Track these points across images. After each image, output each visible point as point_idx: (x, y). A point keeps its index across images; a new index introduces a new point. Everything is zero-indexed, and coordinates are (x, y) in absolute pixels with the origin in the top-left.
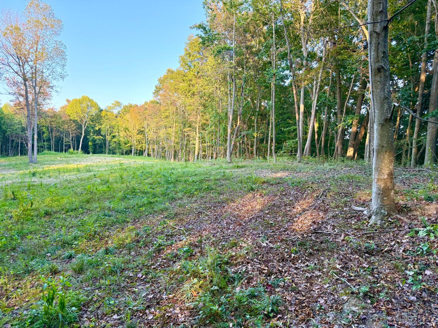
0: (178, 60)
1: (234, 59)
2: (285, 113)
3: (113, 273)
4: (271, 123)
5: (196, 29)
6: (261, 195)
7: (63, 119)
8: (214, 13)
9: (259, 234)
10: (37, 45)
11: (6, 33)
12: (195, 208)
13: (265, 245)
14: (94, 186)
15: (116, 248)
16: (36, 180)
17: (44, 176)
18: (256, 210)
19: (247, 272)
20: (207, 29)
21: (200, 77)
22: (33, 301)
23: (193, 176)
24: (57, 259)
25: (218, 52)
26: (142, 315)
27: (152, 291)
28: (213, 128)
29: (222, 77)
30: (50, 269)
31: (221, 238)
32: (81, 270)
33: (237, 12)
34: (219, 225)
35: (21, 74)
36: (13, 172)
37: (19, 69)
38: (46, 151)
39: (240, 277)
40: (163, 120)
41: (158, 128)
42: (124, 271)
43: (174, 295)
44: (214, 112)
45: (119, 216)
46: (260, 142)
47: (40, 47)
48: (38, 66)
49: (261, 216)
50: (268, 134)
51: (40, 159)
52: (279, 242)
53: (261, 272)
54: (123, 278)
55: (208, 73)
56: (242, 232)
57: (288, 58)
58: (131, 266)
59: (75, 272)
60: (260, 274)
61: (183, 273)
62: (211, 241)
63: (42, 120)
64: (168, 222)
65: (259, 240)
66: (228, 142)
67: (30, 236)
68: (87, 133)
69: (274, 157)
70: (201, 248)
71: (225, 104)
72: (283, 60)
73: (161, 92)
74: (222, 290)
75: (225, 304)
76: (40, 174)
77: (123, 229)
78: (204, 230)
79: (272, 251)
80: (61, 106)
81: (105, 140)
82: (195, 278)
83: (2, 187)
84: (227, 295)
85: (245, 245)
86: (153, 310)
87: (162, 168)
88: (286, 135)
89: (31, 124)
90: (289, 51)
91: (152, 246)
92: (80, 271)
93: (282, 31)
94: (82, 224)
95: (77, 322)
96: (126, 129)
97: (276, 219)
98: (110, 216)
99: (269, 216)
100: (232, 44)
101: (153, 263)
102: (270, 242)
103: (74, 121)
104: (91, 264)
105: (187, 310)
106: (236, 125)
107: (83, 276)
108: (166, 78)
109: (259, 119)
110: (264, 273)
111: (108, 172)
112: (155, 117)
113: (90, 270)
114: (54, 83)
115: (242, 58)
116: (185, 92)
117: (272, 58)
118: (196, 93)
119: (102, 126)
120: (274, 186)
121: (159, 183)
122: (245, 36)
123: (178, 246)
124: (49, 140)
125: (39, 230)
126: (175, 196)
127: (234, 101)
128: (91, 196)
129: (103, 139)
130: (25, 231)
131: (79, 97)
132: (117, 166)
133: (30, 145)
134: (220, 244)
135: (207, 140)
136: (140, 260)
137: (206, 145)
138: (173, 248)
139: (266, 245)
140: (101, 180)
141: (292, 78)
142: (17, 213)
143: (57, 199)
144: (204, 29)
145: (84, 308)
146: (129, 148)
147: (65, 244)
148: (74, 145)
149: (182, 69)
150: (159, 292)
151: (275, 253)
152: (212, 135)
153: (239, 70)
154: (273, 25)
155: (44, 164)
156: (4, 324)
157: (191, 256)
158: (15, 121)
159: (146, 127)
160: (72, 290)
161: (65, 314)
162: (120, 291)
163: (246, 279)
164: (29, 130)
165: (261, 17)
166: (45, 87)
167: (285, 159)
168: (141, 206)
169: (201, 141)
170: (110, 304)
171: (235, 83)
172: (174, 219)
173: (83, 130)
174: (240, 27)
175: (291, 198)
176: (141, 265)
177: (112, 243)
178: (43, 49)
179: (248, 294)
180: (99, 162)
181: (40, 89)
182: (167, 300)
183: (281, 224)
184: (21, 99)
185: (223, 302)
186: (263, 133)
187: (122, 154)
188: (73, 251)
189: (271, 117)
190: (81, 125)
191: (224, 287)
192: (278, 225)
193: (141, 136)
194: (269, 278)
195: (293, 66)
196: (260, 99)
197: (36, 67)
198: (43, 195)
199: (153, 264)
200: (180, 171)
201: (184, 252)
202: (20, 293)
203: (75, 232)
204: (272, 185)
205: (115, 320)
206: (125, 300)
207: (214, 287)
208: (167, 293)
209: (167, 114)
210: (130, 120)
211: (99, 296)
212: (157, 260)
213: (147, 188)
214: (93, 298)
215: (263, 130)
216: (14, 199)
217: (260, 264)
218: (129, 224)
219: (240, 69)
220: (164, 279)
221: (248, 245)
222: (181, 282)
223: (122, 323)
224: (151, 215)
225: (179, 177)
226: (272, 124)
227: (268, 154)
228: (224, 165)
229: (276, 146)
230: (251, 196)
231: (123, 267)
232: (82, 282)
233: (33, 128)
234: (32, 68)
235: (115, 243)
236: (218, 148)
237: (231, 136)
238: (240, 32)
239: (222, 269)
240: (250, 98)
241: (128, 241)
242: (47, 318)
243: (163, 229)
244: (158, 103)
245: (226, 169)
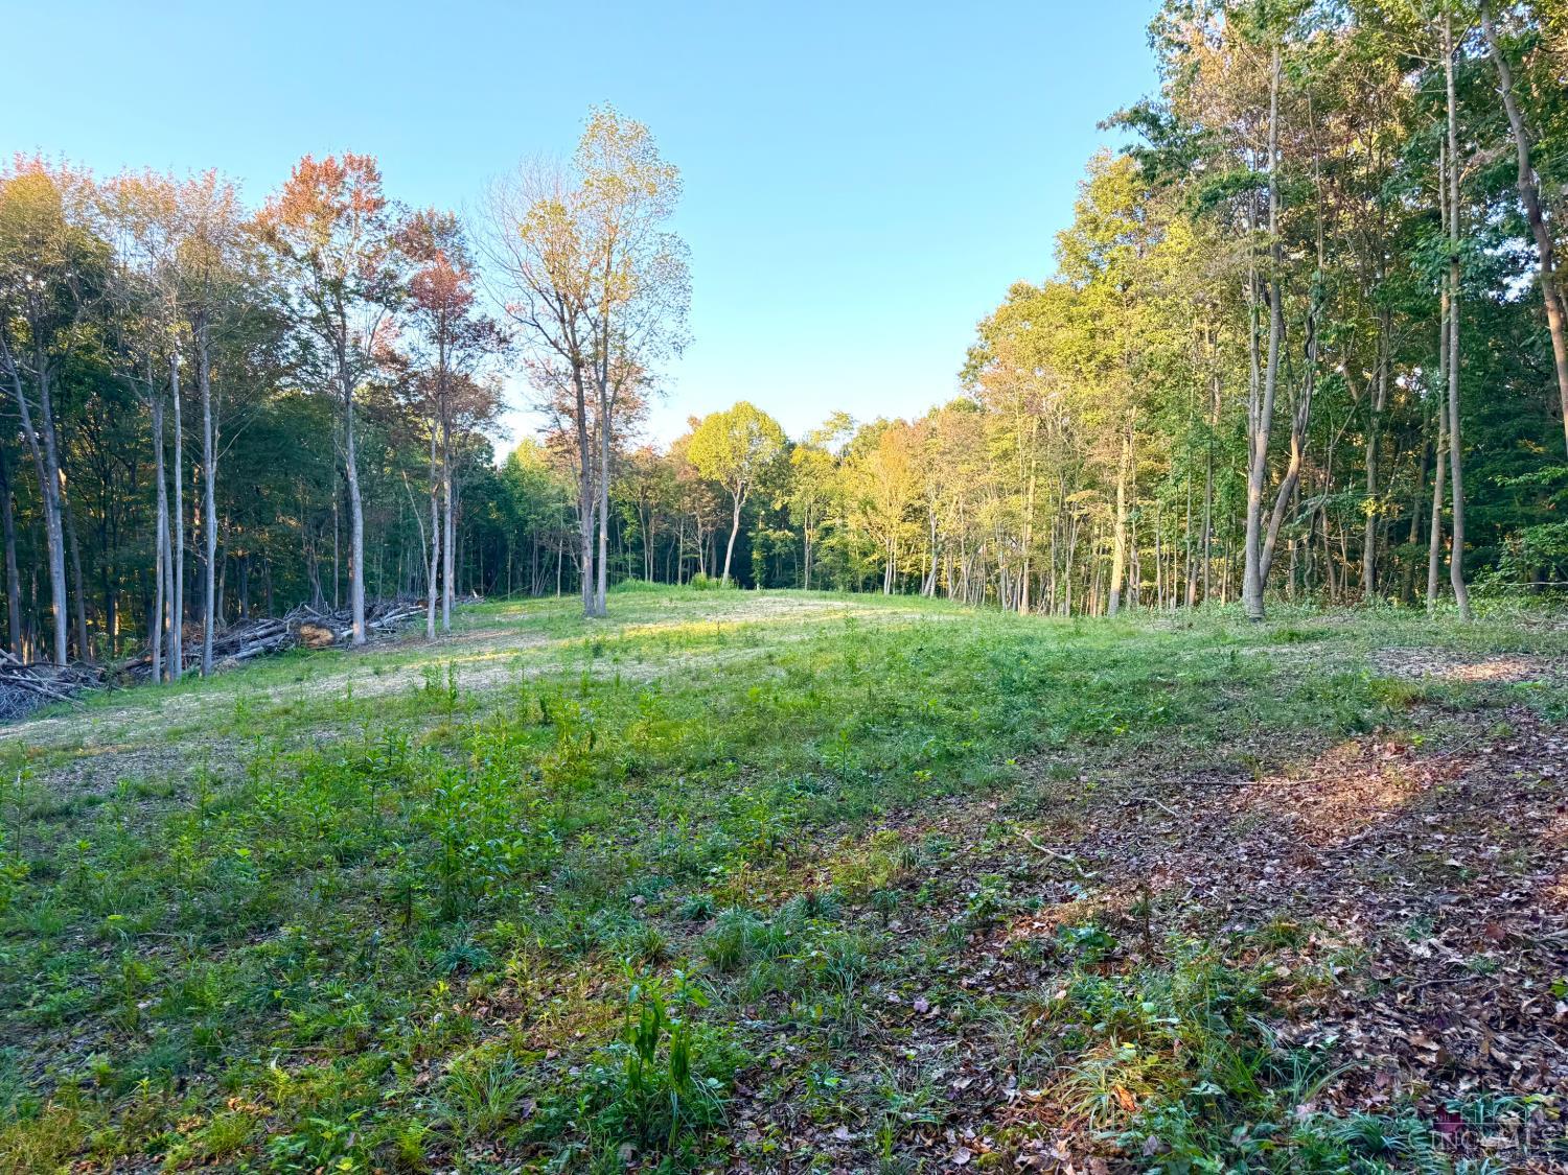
0: (1052, 250)
1: (1272, 217)
2: (1507, 416)
3: (830, 982)
4: (1440, 458)
5: (1119, 127)
6: (1400, 750)
7: (679, 479)
8: (1192, 59)
9: (1397, 906)
10: (610, 253)
11: (529, 228)
12: (1115, 785)
13: (1423, 951)
14: (768, 691)
15: (842, 900)
16: (603, 667)
17: (623, 657)
18: (1378, 809)
19: (1344, 1049)
20: (1162, 123)
21: (1132, 299)
22: (594, 1040)
23: (1104, 666)
24: (662, 916)
25: (1206, 200)
26: (933, 1146)
27: (965, 1066)
28: (1185, 485)
29: (1221, 292)
30: (642, 945)
31: (1229, 907)
32: (734, 960)
33: (1287, 38)
34: (1220, 859)
35: (566, 346)
36: (542, 643)
37: (561, 332)
38: (630, 581)
39: (1314, 1066)
40: (993, 466)
41: (974, 497)
42: (868, 982)
43: (1045, 1091)
44: (1189, 424)
45: (847, 793)
46: (1391, 539)
47: (616, 258)
48: (612, 318)
49: (1403, 836)
50: (1427, 507)
51: (614, 606)
52: (1490, 945)
53: (1408, 1057)
54: (865, 1006)
55: (1170, 281)
56: (1320, 891)
57: (1520, 185)
58: (889, 966)
59: (716, 964)
60: (1401, 1064)
61: (1080, 1017)
62: (1187, 913)
63: (622, 485)
64: (1016, 829)
65: (1399, 931)
66: (1249, 539)
67: (587, 838)
68: (748, 520)
69: (1459, 599)
70: (1148, 936)
71: (1234, 390)
72: (1493, 197)
73: (987, 369)
74: (1235, 1104)
75: (1251, 1159)
76: (613, 650)
77: (860, 837)
78: (1157, 870)
79: (1458, 980)
80: (674, 439)
81: (800, 543)
82: (1124, 1040)
83: (514, 686)
84: (1261, 1126)
85: (1335, 945)
86: (970, 1133)
87: (985, 636)
88: (1517, 507)
89: (592, 498)
90: (1522, 158)
91: (961, 909)
92: (728, 963)
93: (1491, 82)
94: (732, 809)
95: (724, 1128)
96: (868, 505)
97: (1477, 849)
98: (819, 791)
99: (1441, 837)
100: (1263, 163)
101: (968, 970)
102: (1447, 944)
103: (712, 485)
104: (763, 945)
105: (1095, 1154)
106: (1283, 473)
107: (738, 981)
108: (1006, 317)
109: (1387, 445)
110: (1420, 1065)
111: (811, 648)
112: (964, 457)
113: (759, 964)
114: (654, 367)
115: (1309, 212)
116: (1077, 362)
117: (1441, 197)
118: (1117, 361)
119: (794, 498)
120: (1461, 716)
121: (979, 689)
122: (1319, 126)
123: (1055, 917)
124: (638, 546)
125: (611, 820)
126: (1039, 736)
127: (1275, 377)
128: (762, 723)
129: (793, 541)
130: (575, 821)
131: (725, 406)
132: (838, 628)
133: (587, 563)
134: (1225, 929)
135: (1159, 532)
136: (923, 950)
137: (1154, 551)
138: (1037, 924)
139: (1428, 954)
140: (790, 673)
141: (1539, 266)
142: (553, 765)
143: (662, 728)
144: (1154, 122)
145: (743, 1088)
146: (874, 569)
147: (687, 872)
148: (710, 561)
149: (1065, 278)
150: (993, 1073)
151: (1475, 991)
152: (1180, 515)
153: (1293, 256)
154: (1446, 62)
155: (625, 621)
156: (520, 1098)
157: (1108, 959)
158: (549, 491)
159: (932, 495)
160: (705, 1022)
161: (686, 1096)
162: (854, 1049)
163: (1340, 1077)
164: (585, 514)
165: (1391, 40)
166: (629, 382)
167: (1514, 605)
168: (919, 766)
169: (1134, 537)
170: (823, 1086)
171: (1280, 307)
172: (1038, 821)
173: (737, 512)
174: (1301, 95)
175: (1547, 770)
176: (924, 969)
177: (827, 881)
178: (626, 264)
179: (1352, 1135)
180: (783, 614)
181: (616, 389)
182: (1019, 1106)
183: (1501, 874)
184: (567, 423)
185: (1244, 1149)
186: (1402, 499)
187: (854, 589)
188: (709, 896)
189: (1442, 431)
190: (730, 497)
191: (1245, 1095)
192: (1485, 878)
193: (916, 527)
194: (1445, 1087)
195: (1545, 217)
196: (1389, 364)
197: (606, 321)
198: (624, 715)
199: (965, 972)
200: (1053, 647)
201: (1082, 942)
202: (559, 1010)
203: (715, 836)
204: (1455, 710)
205: (842, 1144)
206: (874, 1081)
207: (1204, 1085)
208: (1018, 1081)
209: (1006, 444)
210: (881, 473)
211: (789, 1055)
212: (981, 958)
213: (935, 704)
214: (769, 1058)
215: (1407, 489)
216: (545, 723)
217: (1402, 1024)
218: (880, 823)
219: (1301, 255)
220: (1008, 1030)
221: (1346, 944)
222: (1071, 1051)
223: (865, 1160)
224: (953, 800)
225: (1049, 668)
226: (1447, 460)
227: (1432, 584)
228: (1232, 630)
229: (1465, 553)
230: (1355, 751)
231: (865, 969)
232: (735, 1001)
233: (598, 510)
234: (595, 326)
235: (836, 883)
236: (1205, 565)
237: (1260, 515)
238: (1297, 114)
239: (1236, 1026)
240: (1343, 361)
241: (878, 880)
242: (638, 1100)
243: (1000, 853)
244: (975, 408)
245: (1243, 643)
